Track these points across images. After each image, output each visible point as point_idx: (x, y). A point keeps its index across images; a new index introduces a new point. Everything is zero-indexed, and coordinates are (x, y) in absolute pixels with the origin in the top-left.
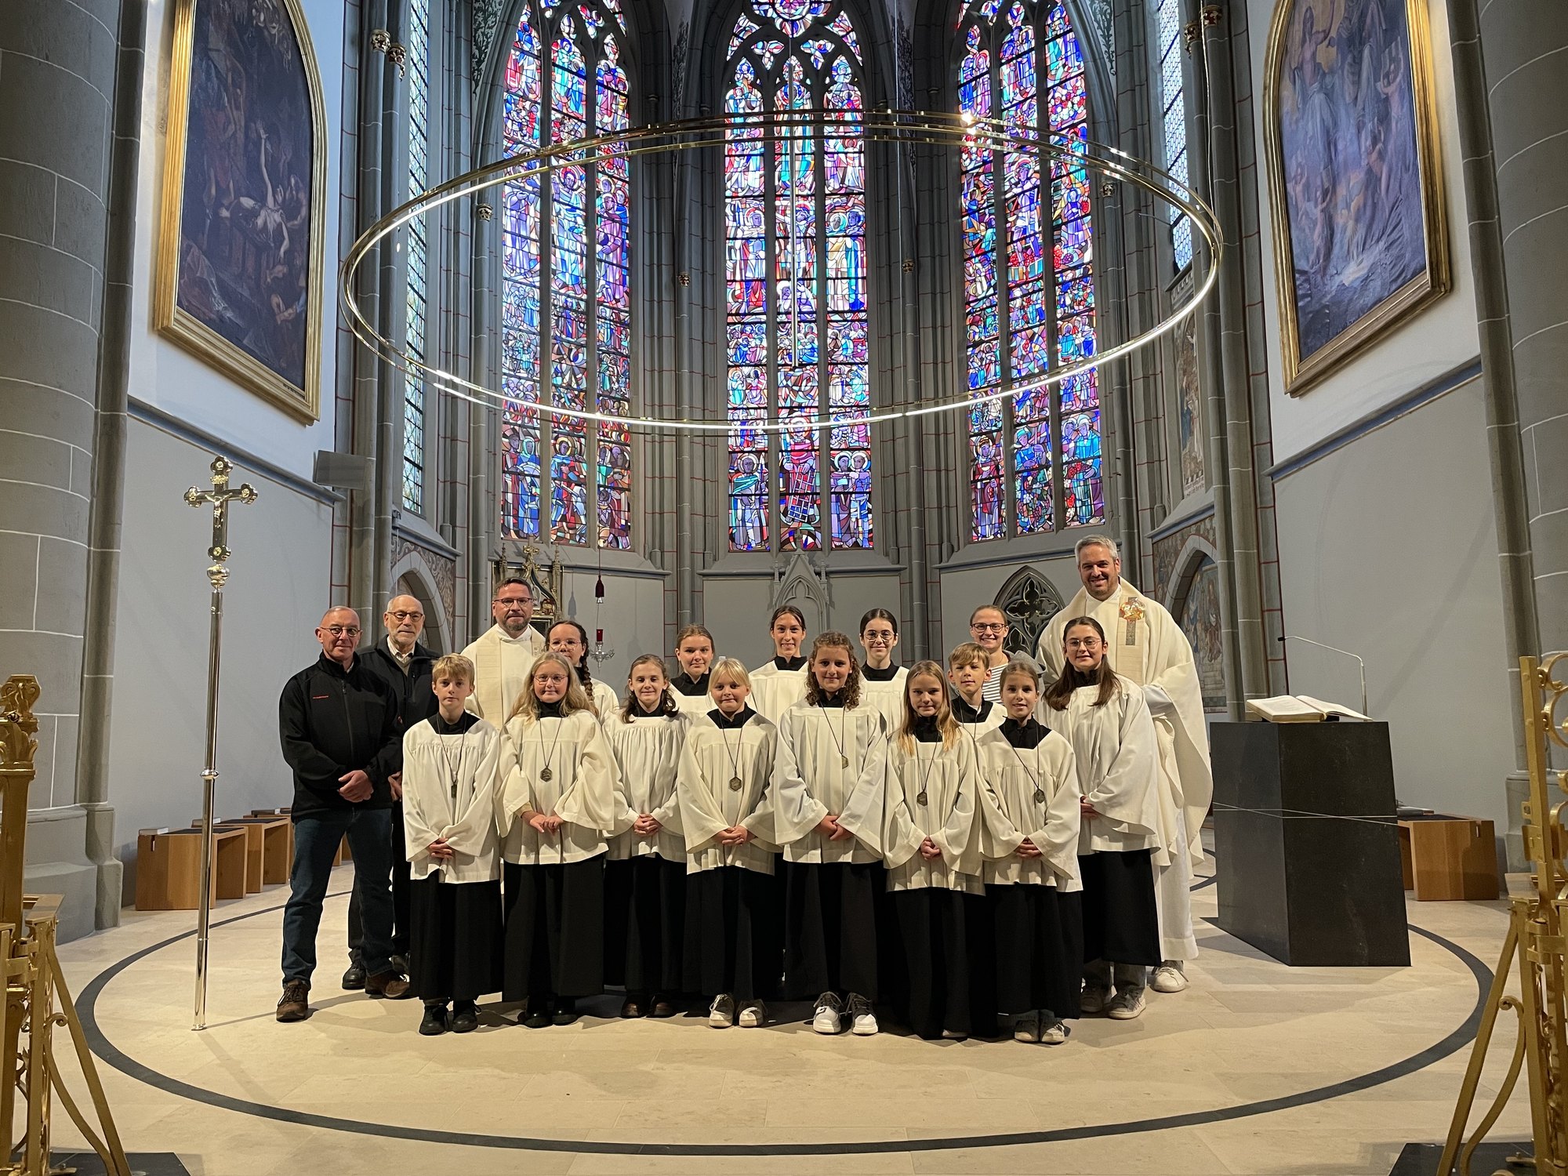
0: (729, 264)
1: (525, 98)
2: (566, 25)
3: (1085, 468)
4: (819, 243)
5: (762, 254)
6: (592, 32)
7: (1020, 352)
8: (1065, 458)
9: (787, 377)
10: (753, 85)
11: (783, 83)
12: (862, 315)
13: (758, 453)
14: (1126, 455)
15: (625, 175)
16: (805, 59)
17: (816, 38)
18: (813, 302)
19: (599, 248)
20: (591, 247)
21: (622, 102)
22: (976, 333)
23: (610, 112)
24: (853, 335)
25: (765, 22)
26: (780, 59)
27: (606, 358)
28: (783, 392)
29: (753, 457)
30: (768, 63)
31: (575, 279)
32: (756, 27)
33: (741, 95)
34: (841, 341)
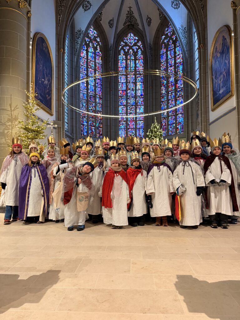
0: (119, 87)
1: (84, 58)
2: (91, 45)
3: (181, 124)
4: (135, 83)
5: (125, 85)
6: (95, 45)
7: (170, 103)
8: (177, 122)
9: (129, 108)
10: (124, 55)
11: (129, 54)
12: (143, 97)
13: (124, 121)
14: (187, 121)
15: (101, 71)
16: (133, 50)
17: (135, 46)
18: (134, 94)
19: (97, 84)
20: (95, 84)
21: (100, 58)
22: (163, 100)
23: (98, 60)
24: (141, 100)
25: (126, 43)
26: (128, 50)
27: (98, 104)
28: (129, 110)
29: (123, 122)
30: (126, 50)
31: (93, 90)
32: (124, 44)
33: (122, 56)
34: (139, 101)
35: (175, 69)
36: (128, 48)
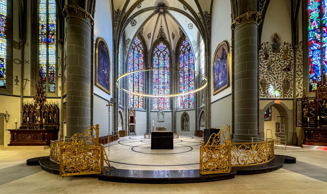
0: (154, 77)
1: (131, 57)
2: (136, 49)
3: (192, 101)
4: (164, 75)
5: (158, 76)
6: (139, 49)
7: (186, 88)
8: (190, 100)
9: (160, 90)
10: (157, 56)
11: (160, 56)
12: (169, 83)
13: (157, 98)
14: (196, 100)
15: (142, 66)
16: (163, 54)
17: (164, 51)
18: (163, 82)
19: (139, 75)
20: (138, 74)
21: (142, 58)
22: (181, 86)
25: (158, 49)
26: (160, 54)
30: (159, 54)
31: (137, 78)
32: (157, 50)
33: (155, 57)
34: (166, 86)
35: (189, 67)
36: (159, 52)
